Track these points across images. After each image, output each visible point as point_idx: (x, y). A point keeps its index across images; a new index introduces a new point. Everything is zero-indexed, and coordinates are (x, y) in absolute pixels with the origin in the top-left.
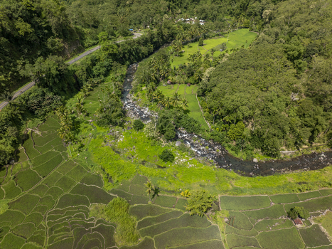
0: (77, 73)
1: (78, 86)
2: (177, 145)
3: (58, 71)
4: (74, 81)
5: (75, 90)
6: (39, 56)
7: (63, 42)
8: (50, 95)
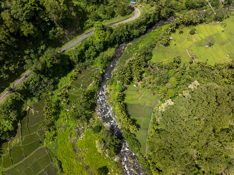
0: (71, 58)
1: (71, 66)
2: (115, 160)
3: (52, 64)
4: (68, 63)
5: (68, 68)
6: (42, 45)
7: (64, 30)
8: (46, 80)
